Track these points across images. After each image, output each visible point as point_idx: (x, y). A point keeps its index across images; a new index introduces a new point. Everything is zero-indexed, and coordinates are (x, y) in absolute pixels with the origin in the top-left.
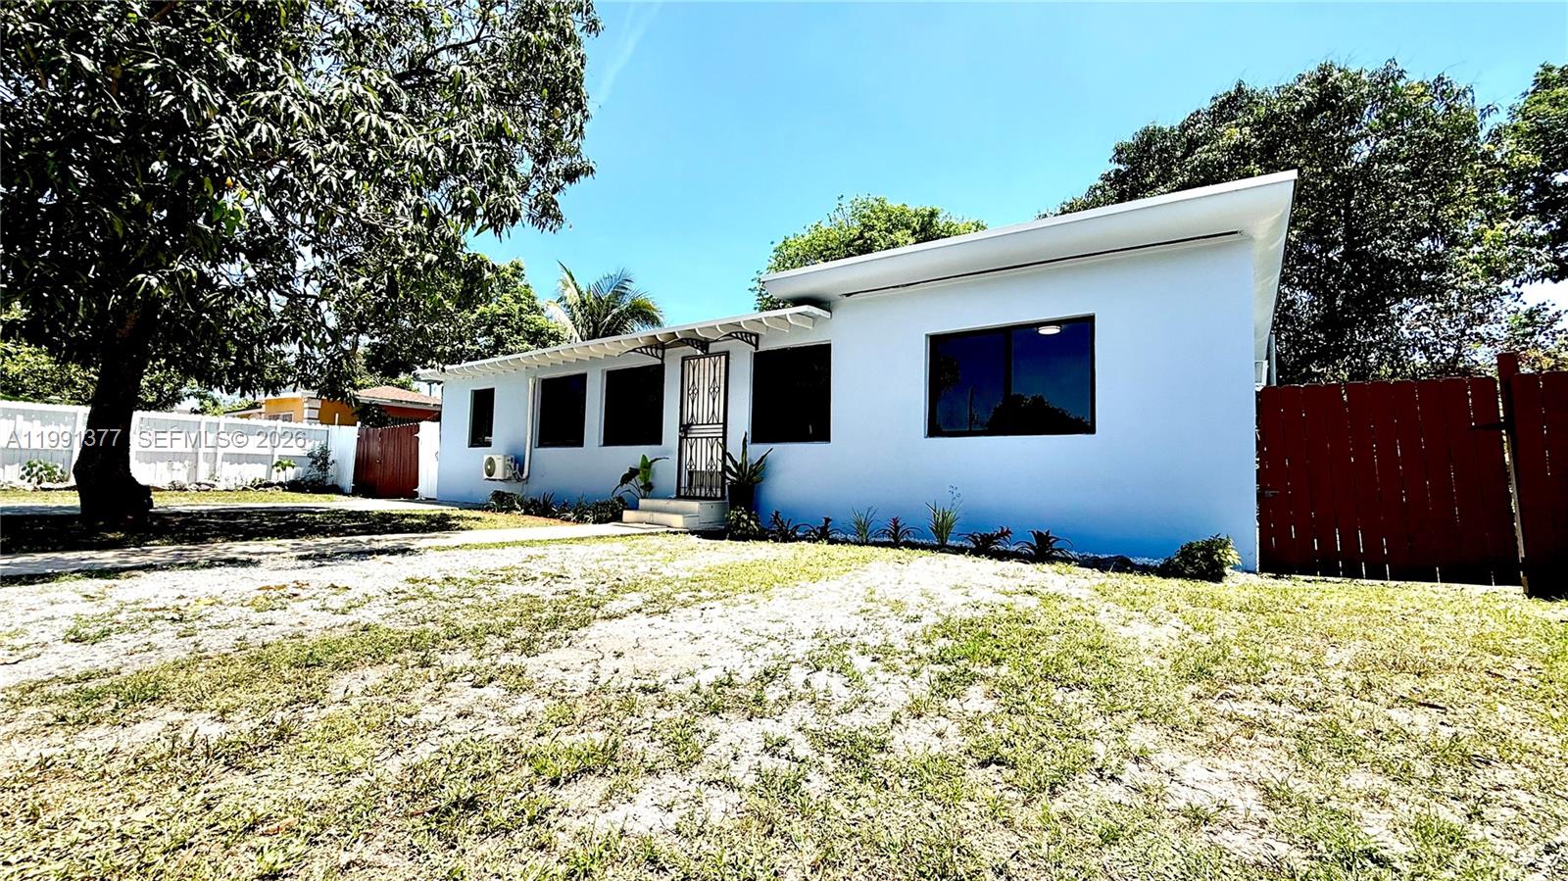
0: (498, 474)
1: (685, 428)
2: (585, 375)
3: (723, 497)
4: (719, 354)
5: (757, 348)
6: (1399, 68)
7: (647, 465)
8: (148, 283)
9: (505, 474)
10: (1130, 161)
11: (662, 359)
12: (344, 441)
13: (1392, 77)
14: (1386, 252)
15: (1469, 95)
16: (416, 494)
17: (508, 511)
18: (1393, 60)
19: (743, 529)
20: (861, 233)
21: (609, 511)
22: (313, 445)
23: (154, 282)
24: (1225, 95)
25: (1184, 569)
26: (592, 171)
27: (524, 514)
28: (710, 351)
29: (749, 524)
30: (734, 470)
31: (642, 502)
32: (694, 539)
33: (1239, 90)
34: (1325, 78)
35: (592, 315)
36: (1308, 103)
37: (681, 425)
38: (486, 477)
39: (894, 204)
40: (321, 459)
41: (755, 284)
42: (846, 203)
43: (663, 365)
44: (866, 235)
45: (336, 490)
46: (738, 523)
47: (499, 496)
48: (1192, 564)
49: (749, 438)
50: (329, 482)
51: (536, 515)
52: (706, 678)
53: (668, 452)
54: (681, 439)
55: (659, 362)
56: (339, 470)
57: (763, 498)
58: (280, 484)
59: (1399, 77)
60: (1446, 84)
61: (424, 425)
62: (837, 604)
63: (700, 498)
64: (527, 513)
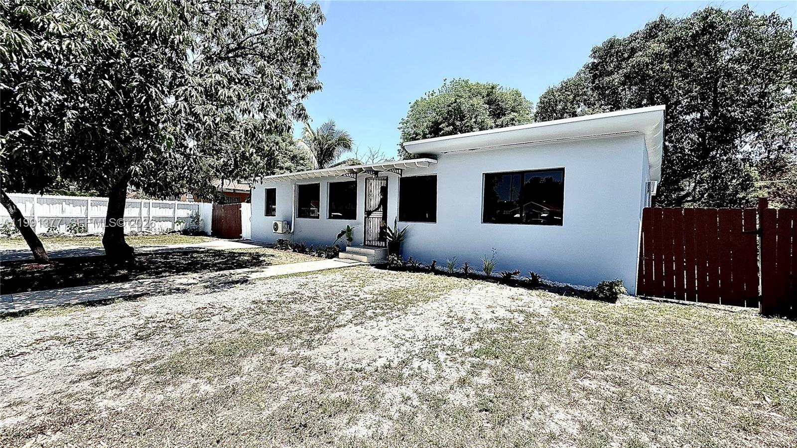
0: (280, 230)
1: (367, 213)
2: (319, 184)
3: (385, 247)
4: (383, 178)
5: (401, 176)
6: (750, 9)
7: (349, 230)
8: (135, 170)
9: (283, 231)
10: (600, 57)
11: (356, 179)
12: (206, 210)
13: (746, 15)
14: (733, 114)
15: (789, 23)
16: (241, 237)
17: (286, 249)
18: (747, 6)
19: (395, 264)
20: (456, 100)
21: (332, 251)
22: (192, 212)
23: (137, 169)
24: (653, 23)
25: (599, 295)
26: (321, 87)
28: (379, 176)
29: (397, 262)
30: (391, 235)
31: (347, 248)
32: (373, 269)
33: (661, 20)
34: (707, 17)
35: (320, 144)
36: (697, 32)
37: (365, 211)
38: (274, 231)
39: (472, 82)
40: (196, 218)
41: (401, 125)
42: (448, 82)
43: (356, 182)
44: (458, 100)
45: (204, 234)
46: (393, 261)
47: (281, 242)
48: (603, 293)
49: (398, 219)
50: (200, 230)
51: (299, 253)
52: (380, 363)
53: (359, 224)
54: (365, 217)
55: (354, 180)
56: (204, 224)
57: (404, 249)
58: (179, 231)
59: (750, 15)
60: (776, 18)
61: (243, 204)
62: (435, 319)
63: (375, 246)
64: (294, 251)
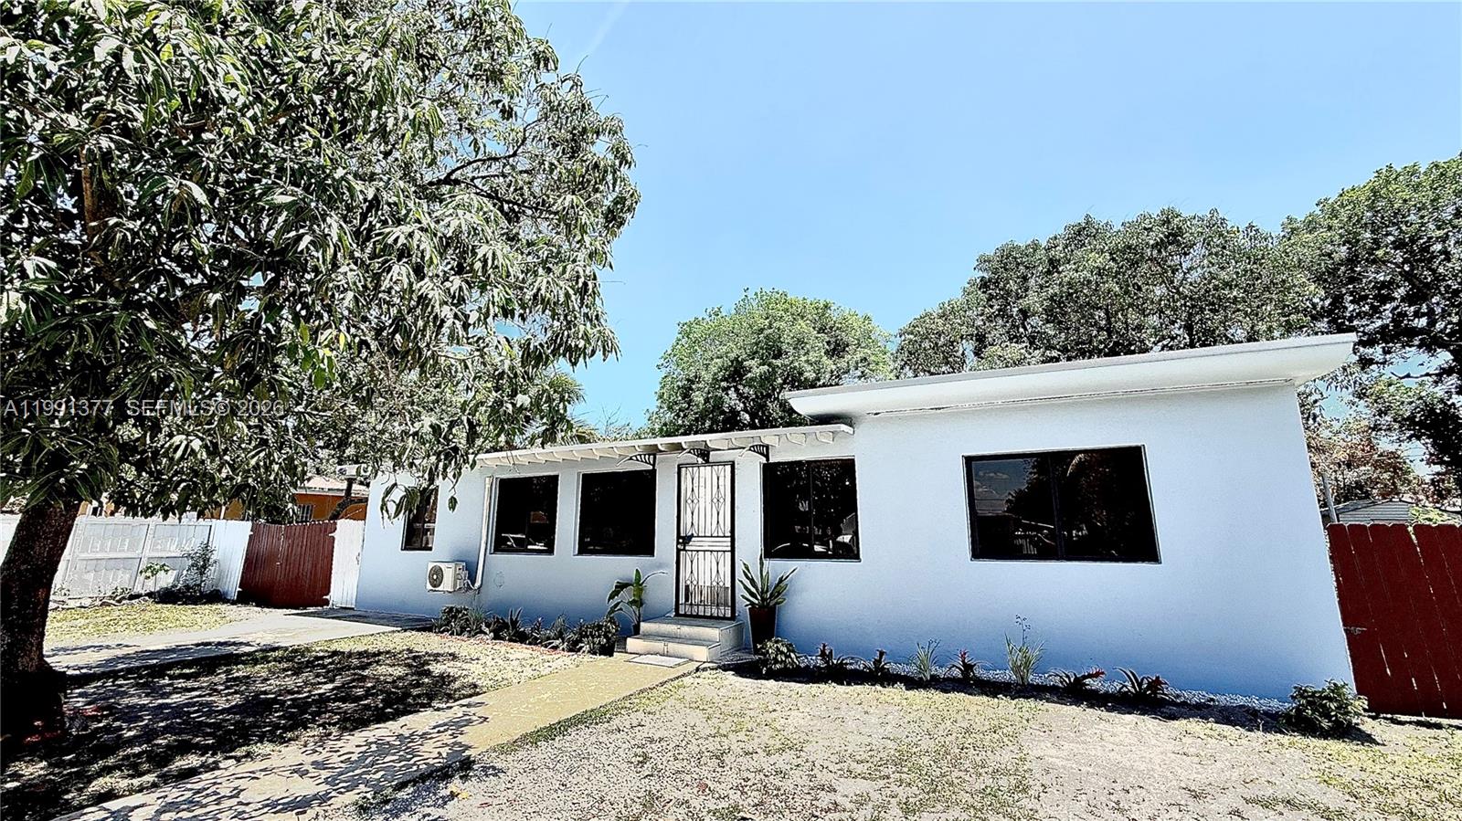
0: (447, 584)
1: (684, 540)
2: (556, 477)
3: (733, 617)
4: (724, 464)
5: (768, 459)
7: (638, 584)
9: (455, 585)
10: (994, 270)
11: (654, 465)
12: (232, 539)
16: (327, 602)
17: (474, 634)
19: (781, 663)
21: (601, 636)
22: (194, 545)
24: (1076, 225)
27: (494, 638)
28: (711, 460)
30: (751, 590)
31: (646, 627)
33: (1087, 222)
37: (679, 536)
38: (429, 587)
40: (202, 561)
43: (654, 471)
45: (216, 597)
46: (776, 655)
47: (452, 613)
49: (765, 553)
50: (206, 588)
51: (510, 640)
53: (662, 565)
54: (678, 551)
55: (651, 467)
56: (221, 572)
58: (150, 595)
61: (341, 524)
63: (704, 617)
64: (497, 637)
